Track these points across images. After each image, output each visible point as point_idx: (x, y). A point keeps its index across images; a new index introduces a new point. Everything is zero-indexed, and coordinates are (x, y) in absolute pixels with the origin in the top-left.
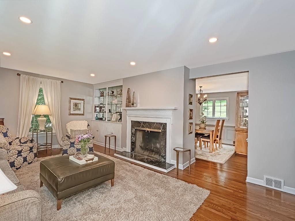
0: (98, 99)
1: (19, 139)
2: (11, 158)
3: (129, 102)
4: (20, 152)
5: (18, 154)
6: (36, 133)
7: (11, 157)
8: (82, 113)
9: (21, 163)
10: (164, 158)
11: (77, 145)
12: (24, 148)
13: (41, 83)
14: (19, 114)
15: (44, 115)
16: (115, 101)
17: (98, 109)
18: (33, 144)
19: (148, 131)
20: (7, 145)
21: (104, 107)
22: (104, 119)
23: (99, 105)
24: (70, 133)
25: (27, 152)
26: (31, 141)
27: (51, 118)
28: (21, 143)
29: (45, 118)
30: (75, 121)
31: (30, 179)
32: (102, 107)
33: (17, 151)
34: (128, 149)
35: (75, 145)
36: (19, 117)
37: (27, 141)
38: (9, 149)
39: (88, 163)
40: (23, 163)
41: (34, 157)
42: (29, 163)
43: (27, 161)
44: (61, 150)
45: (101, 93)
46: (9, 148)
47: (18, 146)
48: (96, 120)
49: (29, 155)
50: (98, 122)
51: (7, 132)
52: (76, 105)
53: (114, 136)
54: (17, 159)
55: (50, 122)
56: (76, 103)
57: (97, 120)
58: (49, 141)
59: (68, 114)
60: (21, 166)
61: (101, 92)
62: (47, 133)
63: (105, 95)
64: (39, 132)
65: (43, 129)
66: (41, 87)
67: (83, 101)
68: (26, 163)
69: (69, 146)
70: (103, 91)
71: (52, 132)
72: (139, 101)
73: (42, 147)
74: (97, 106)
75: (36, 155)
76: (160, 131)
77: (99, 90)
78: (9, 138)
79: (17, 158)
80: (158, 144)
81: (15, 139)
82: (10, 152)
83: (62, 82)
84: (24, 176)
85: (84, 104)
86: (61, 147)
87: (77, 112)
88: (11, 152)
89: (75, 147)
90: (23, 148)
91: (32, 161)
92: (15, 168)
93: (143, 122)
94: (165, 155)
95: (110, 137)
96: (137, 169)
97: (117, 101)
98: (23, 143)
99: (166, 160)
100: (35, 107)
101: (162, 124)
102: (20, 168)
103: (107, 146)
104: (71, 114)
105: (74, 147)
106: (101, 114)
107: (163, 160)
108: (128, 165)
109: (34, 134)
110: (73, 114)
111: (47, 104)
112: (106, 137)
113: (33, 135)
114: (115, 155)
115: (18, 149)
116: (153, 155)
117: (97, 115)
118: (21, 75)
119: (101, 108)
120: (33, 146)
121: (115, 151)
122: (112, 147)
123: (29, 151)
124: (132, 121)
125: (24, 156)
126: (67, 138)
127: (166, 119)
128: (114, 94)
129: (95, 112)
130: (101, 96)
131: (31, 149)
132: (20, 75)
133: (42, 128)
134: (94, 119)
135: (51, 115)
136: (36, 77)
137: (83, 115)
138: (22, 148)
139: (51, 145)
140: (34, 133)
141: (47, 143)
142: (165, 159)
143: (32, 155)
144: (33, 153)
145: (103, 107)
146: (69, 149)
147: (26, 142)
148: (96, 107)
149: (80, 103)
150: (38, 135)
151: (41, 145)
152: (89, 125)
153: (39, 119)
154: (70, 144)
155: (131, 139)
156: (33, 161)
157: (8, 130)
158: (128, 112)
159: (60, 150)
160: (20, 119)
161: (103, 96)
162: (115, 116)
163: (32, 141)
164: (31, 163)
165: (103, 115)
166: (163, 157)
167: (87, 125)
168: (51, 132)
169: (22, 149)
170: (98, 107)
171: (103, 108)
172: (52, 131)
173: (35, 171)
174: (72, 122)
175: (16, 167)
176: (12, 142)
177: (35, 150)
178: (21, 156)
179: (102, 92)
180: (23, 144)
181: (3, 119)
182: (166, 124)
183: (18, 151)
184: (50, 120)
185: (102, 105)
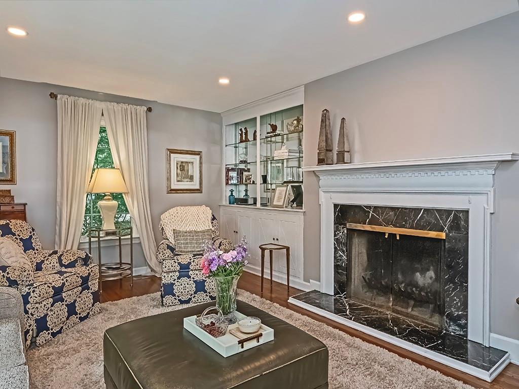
0: (234, 148)
1: (59, 254)
2: (37, 308)
3: (327, 150)
4: (58, 291)
5: (54, 295)
6: (97, 239)
7: (37, 305)
8: (198, 187)
9: (63, 319)
10: (459, 325)
11: (197, 272)
12: (67, 281)
13: (103, 115)
14: (59, 194)
15: (112, 194)
16: (281, 152)
17: (233, 174)
18: (88, 268)
19: (395, 235)
20: (27, 272)
21: (248, 170)
22: (251, 201)
23: (236, 165)
24: (172, 240)
25: (75, 290)
26: (83, 259)
27: (128, 200)
28: (62, 265)
29: (115, 203)
30: (182, 208)
31: (83, 373)
32: (244, 170)
33: (51, 288)
34: (327, 285)
35: (191, 272)
36: (58, 200)
37: (76, 261)
38: (32, 285)
39: (245, 348)
40: (67, 319)
41: (92, 301)
42: (82, 319)
43: (76, 314)
44: (152, 280)
45: (241, 135)
46: (32, 282)
47: (55, 273)
48: (230, 204)
49: (80, 297)
50: (236, 210)
51: (31, 237)
52: (182, 166)
53: (285, 247)
54: (52, 308)
55: (127, 211)
56: (182, 162)
57: (233, 203)
58: (126, 259)
59: (165, 190)
60: (62, 327)
61: (241, 130)
62: (120, 238)
63: (250, 137)
64: (102, 237)
65: (112, 227)
66: (103, 124)
67: (198, 157)
68: (74, 318)
69: (177, 274)
70: (246, 128)
71: (131, 236)
72: (357, 146)
73: (111, 272)
74: (230, 167)
75: (97, 298)
76: (443, 236)
77: (234, 126)
78: (36, 252)
79: (52, 306)
80: (418, 274)
81: (50, 255)
82: (33, 291)
83: (149, 110)
84: (68, 359)
85: (201, 163)
86: (153, 274)
87: (185, 185)
88: (38, 292)
89: (192, 277)
90: (65, 280)
91: (89, 313)
92: (49, 334)
93: (376, 207)
94: (466, 317)
95: (271, 252)
96: (379, 358)
97: (286, 151)
98: (66, 267)
99: (466, 332)
100: (92, 173)
101: (448, 212)
102: (61, 333)
103: (267, 276)
104: (172, 191)
105: (189, 277)
106: (243, 188)
107: (453, 329)
108: (341, 339)
109: (93, 242)
110: (176, 191)
111: (119, 167)
112: (263, 250)
113: (90, 242)
114: (291, 300)
115: (53, 284)
116: (410, 310)
117: (232, 191)
118: (59, 96)
119: (241, 172)
120: (89, 274)
121: (290, 291)
122: (280, 277)
123: (80, 288)
124: (336, 206)
125: (70, 300)
126: (168, 252)
127: (466, 197)
128: (278, 132)
129: (227, 183)
130: (242, 141)
131: (85, 280)
132: (56, 97)
133: (108, 226)
134: (224, 203)
135: (128, 193)
136: (90, 101)
137: (199, 191)
138: (63, 280)
139: (130, 269)
140: (92, 239)
141: (121, 263)
142: (464, 327)
143: (88, 297)
144: (90, 291)
145: (246, 171)
146: (176, 284)
147: (72, 265)
148: (228, 170)
149: (192, 163)
150: (101, 242)
151: (109, 268)
152: (214, 218)
153: (101, 203)
154: (178, 268)
155: (335, 257)
156: (91, 313)
157: (32, 233)
158: (324, 180)
159: (149, 280)
160: (62, 204)
161: (247, 140)
162: (282, 194)
163: (86, 261)
164: (86, 317)
165: (246, 191)
166: (454, 319)
167: (210, 217)
168: (129, 236)
169: (64, 284)
170: (233, 170)
171: (245, 174)
172: (131, 234)
173: (95, 344)
174: (174, 209)
175: (52, 329)
176: (43, 261)
177: (94, 285)
178: (62, 300)
179: (244, 131)
180: (66, 270)
181: (25, 205)
182: (466, 212)
183: (54, 288)
184: (124, 205)
185: (242, 166)
